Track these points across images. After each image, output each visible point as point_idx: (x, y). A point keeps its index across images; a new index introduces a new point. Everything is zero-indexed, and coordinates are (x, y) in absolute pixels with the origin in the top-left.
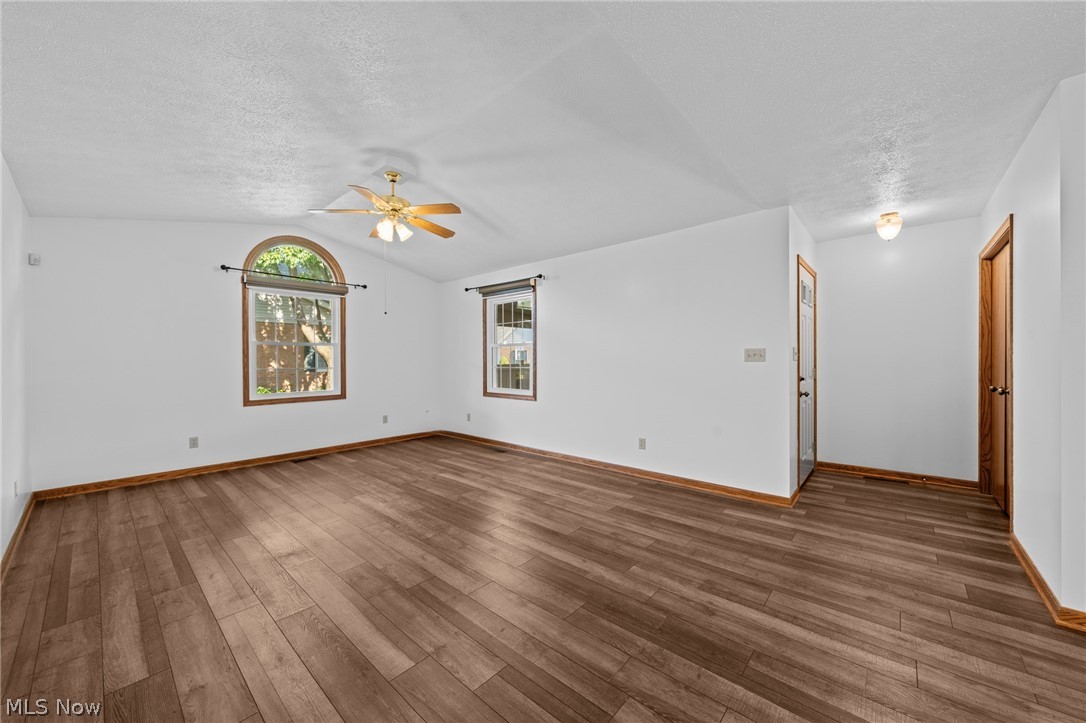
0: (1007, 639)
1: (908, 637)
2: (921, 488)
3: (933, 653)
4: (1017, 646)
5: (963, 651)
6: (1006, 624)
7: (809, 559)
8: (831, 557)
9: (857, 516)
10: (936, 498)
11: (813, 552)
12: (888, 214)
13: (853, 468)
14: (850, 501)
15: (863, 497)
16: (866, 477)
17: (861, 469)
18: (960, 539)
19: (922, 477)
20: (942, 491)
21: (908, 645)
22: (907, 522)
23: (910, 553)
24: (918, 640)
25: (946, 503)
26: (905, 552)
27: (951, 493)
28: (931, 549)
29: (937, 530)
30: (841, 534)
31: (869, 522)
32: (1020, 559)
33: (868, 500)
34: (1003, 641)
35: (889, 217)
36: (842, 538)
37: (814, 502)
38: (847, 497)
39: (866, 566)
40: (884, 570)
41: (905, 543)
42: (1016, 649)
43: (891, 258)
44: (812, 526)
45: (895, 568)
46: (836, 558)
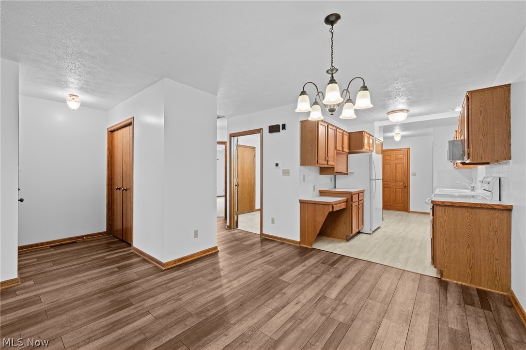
0: (159, 283)
1: (138, 305)
2: (83, 242)
3: (149, 304)
4: (163, 283)
5: (154, 296)
6: (155, 279)
7: (64, 305)
8: (75, 296)
9: (67, 268)
10: (94, 244)
11: (62, 300)
12: (74, 95)
13: (42, 244)
14: (55, 263)
15: (60, 257)
16: (51, 247)
17: (47, 243)
18: (117, 257)
19: (82, 237)
20: (94, 240)
21: (141, 308)
22: (93, 260)
23: (107, 272)
24: (141, 303)
25: (99, 245)
26: (104, 273)
27: (97, 240)
28: (112, 266)
29: (107, 258)
30: (68, 282)
31: (76, 268)
32: (140, 255)
33: (64, 258)
34: (159, 284)
35: (74, 97)
36: (70, 283)
37: (32, 273)
38: (52, 261)
39: (95, 289)
40: (105, 286)
41: (101, 270)
42: (163, 284)
43: (60, 118)
44: (46, 287)
45: (108, 282)
46: (78, 295)
